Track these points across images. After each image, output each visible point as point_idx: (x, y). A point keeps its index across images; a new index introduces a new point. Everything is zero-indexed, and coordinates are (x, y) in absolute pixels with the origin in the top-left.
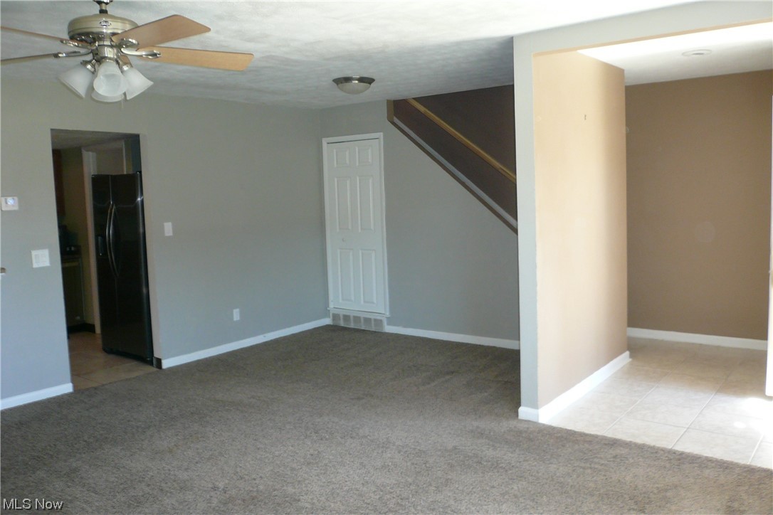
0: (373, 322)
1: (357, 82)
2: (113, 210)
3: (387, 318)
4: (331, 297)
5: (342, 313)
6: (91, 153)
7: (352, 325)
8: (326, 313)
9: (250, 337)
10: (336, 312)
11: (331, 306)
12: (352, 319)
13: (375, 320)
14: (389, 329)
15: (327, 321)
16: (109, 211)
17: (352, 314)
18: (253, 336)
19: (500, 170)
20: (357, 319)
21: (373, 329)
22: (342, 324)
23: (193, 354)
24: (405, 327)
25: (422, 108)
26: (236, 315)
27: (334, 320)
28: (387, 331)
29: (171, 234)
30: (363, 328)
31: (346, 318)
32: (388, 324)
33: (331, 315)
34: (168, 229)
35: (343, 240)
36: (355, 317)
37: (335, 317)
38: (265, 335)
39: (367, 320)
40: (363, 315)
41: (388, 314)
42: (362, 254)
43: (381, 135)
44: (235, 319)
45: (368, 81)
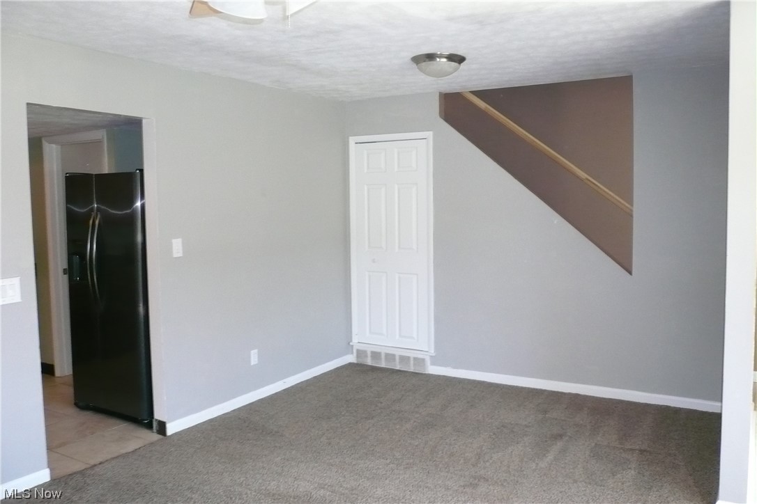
0: (412, 362)
1: (445, 60)
2: (97, 222)
3: (431, 356)
4: (355, 329)
5: (369, 349)
6: (54, 146)
7: (383, 364)
8: (349, 348)
9: (268, 385)
10: (362, 347)
11: (355, 340)
12: (383, 356)
13: (415, 359)
14: (433, 370)
15: (351, 358)
16: (91, 222)
17: (383, 351)
18: (272, 383)
19: (586, 181)
20: (390, 357)
21: (412, 369)
22: (369, 362)
23: (203, 412)
24: (455, 368)
25: (482, 104)
26: (254, 358)
27: (358, 356)
28: (431, 372)
29: (180, 254)
30: (398, 368)
31: (376, 355)
32: (433, 363)
33: (355, 351)
34: (177, 248)
35: (374, 261)
36: (387, 355)
37: (360, 353)
38: (285, 380)
39: (404, 359)
40: (398, 353)
41: (432, 352)
42: (399, 278)
43: (429, 134)
44: (252, 363)
45: (458, 59)
